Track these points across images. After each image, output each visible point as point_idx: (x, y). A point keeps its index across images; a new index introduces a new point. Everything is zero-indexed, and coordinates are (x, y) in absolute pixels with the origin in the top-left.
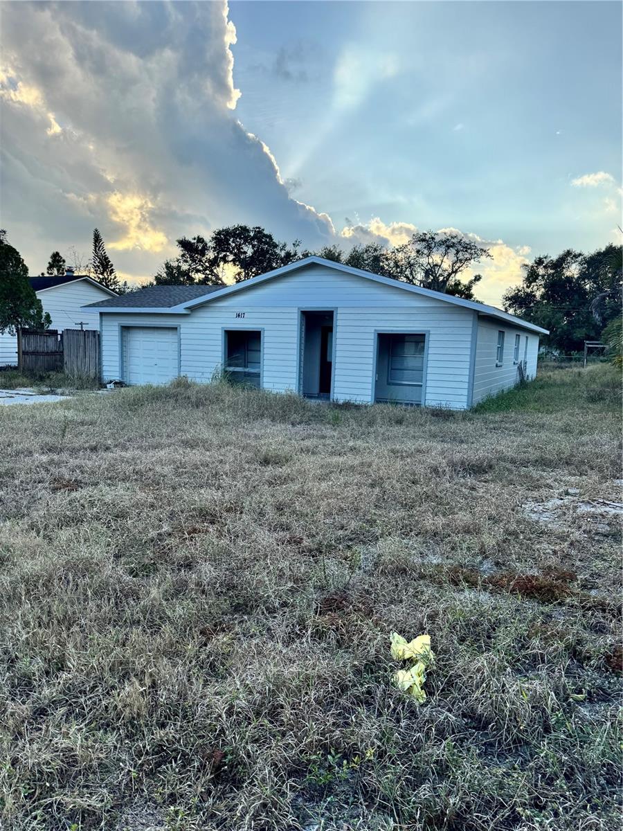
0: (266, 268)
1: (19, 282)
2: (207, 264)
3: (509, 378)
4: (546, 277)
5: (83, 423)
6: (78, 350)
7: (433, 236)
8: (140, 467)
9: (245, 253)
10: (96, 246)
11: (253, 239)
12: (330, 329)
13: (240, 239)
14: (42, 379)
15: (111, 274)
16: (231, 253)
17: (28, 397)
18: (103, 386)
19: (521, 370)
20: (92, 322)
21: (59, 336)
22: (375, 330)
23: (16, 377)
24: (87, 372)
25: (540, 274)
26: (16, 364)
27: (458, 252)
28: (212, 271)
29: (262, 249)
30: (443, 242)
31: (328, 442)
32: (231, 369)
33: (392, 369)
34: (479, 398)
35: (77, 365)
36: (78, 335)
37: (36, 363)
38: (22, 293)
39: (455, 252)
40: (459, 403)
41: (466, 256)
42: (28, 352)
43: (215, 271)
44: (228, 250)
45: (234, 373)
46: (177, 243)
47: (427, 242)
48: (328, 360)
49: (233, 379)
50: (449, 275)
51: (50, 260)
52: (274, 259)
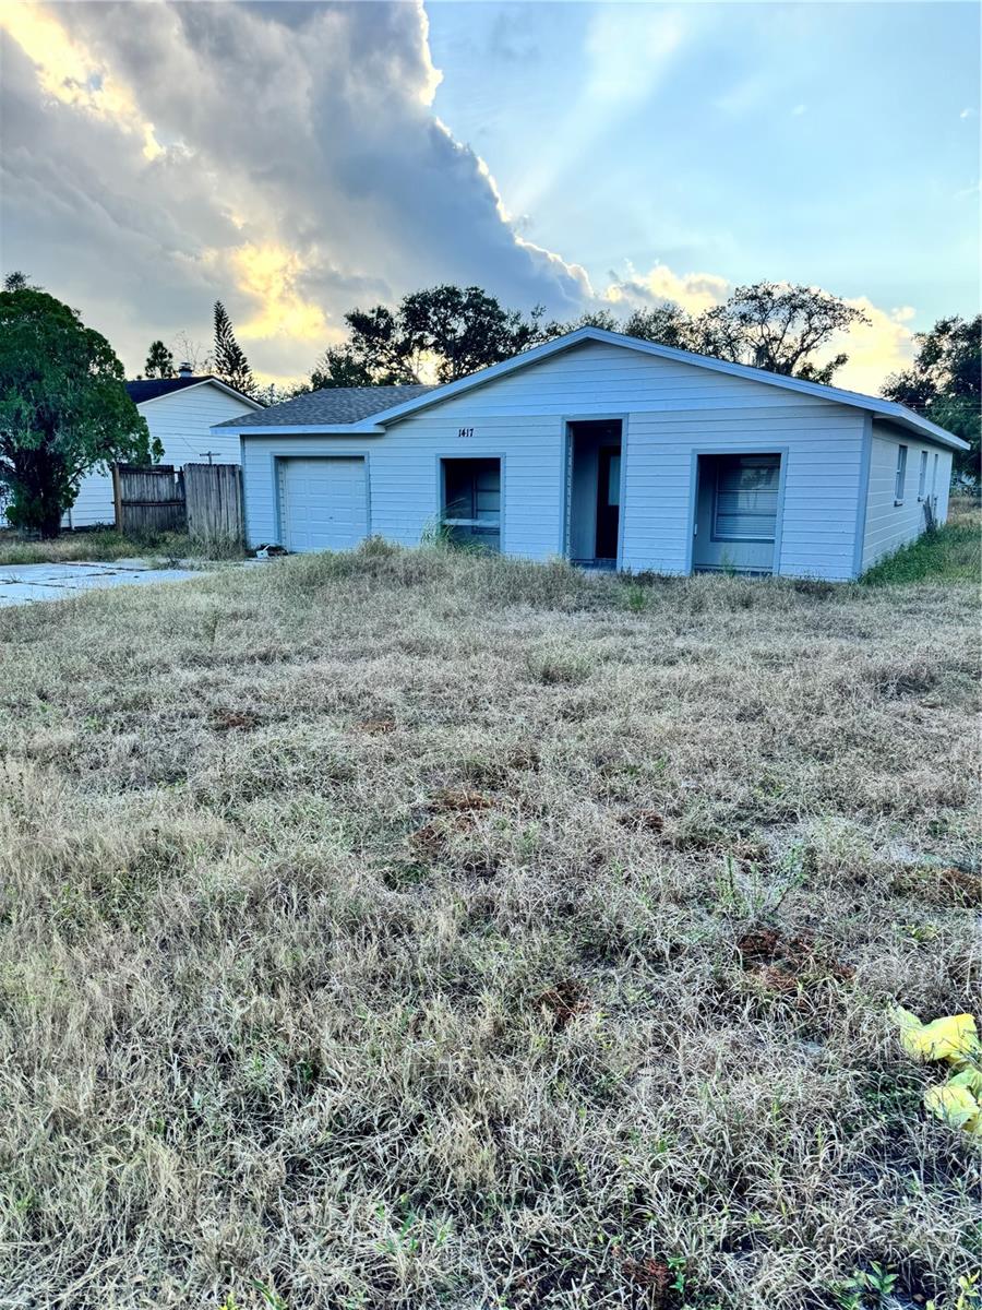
0: (488, 353)
1: (110, 389)
2: (393, 352)
3: (910, 527)
4: (954, 354)
5: (235, 616)
6: (208, 495)
7: (770, 289)
8: (348, 689)
9: (454, 331)
10: (219, 330)
11: (466, 307)
12: (616, 451)
13: (445, 308)
14: (154, 544)
15: (244, 373)
16: (432, 332)
17: (138, 574)
18: (251, 554)
19: (928, 511)
20: (228, 451)
21: (176, 475)
22: (694, 450)
23: (113, 542)
24: (225, 532)
25: (945, 349)
26: (112, 521)
27: (811, 316)
28: (401, 363)
29: (481, 324)
30: (786, 300)
31: (640, 640)
32: (453, 522)
33: (719, 515)
34: (870, 561)
35: (208, 520)
36: (207, 472)
37: (143, 519)
38: (117, 406)
39: (806, 316)
40: (839, 571)
41: (824, 322)
42: (129, 502)
43: (406, 363)
44: (425, 327)
45: (457, 528)
46: (346, 320)
47: (759, 302)
48: (611, 503)
49: (456, 538)
50: (797, 354)
51: (149, 356)
52: (500, 340)
